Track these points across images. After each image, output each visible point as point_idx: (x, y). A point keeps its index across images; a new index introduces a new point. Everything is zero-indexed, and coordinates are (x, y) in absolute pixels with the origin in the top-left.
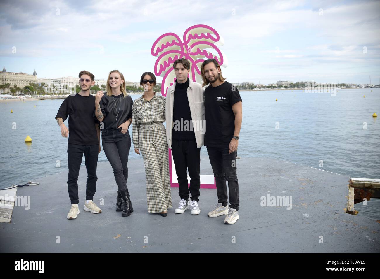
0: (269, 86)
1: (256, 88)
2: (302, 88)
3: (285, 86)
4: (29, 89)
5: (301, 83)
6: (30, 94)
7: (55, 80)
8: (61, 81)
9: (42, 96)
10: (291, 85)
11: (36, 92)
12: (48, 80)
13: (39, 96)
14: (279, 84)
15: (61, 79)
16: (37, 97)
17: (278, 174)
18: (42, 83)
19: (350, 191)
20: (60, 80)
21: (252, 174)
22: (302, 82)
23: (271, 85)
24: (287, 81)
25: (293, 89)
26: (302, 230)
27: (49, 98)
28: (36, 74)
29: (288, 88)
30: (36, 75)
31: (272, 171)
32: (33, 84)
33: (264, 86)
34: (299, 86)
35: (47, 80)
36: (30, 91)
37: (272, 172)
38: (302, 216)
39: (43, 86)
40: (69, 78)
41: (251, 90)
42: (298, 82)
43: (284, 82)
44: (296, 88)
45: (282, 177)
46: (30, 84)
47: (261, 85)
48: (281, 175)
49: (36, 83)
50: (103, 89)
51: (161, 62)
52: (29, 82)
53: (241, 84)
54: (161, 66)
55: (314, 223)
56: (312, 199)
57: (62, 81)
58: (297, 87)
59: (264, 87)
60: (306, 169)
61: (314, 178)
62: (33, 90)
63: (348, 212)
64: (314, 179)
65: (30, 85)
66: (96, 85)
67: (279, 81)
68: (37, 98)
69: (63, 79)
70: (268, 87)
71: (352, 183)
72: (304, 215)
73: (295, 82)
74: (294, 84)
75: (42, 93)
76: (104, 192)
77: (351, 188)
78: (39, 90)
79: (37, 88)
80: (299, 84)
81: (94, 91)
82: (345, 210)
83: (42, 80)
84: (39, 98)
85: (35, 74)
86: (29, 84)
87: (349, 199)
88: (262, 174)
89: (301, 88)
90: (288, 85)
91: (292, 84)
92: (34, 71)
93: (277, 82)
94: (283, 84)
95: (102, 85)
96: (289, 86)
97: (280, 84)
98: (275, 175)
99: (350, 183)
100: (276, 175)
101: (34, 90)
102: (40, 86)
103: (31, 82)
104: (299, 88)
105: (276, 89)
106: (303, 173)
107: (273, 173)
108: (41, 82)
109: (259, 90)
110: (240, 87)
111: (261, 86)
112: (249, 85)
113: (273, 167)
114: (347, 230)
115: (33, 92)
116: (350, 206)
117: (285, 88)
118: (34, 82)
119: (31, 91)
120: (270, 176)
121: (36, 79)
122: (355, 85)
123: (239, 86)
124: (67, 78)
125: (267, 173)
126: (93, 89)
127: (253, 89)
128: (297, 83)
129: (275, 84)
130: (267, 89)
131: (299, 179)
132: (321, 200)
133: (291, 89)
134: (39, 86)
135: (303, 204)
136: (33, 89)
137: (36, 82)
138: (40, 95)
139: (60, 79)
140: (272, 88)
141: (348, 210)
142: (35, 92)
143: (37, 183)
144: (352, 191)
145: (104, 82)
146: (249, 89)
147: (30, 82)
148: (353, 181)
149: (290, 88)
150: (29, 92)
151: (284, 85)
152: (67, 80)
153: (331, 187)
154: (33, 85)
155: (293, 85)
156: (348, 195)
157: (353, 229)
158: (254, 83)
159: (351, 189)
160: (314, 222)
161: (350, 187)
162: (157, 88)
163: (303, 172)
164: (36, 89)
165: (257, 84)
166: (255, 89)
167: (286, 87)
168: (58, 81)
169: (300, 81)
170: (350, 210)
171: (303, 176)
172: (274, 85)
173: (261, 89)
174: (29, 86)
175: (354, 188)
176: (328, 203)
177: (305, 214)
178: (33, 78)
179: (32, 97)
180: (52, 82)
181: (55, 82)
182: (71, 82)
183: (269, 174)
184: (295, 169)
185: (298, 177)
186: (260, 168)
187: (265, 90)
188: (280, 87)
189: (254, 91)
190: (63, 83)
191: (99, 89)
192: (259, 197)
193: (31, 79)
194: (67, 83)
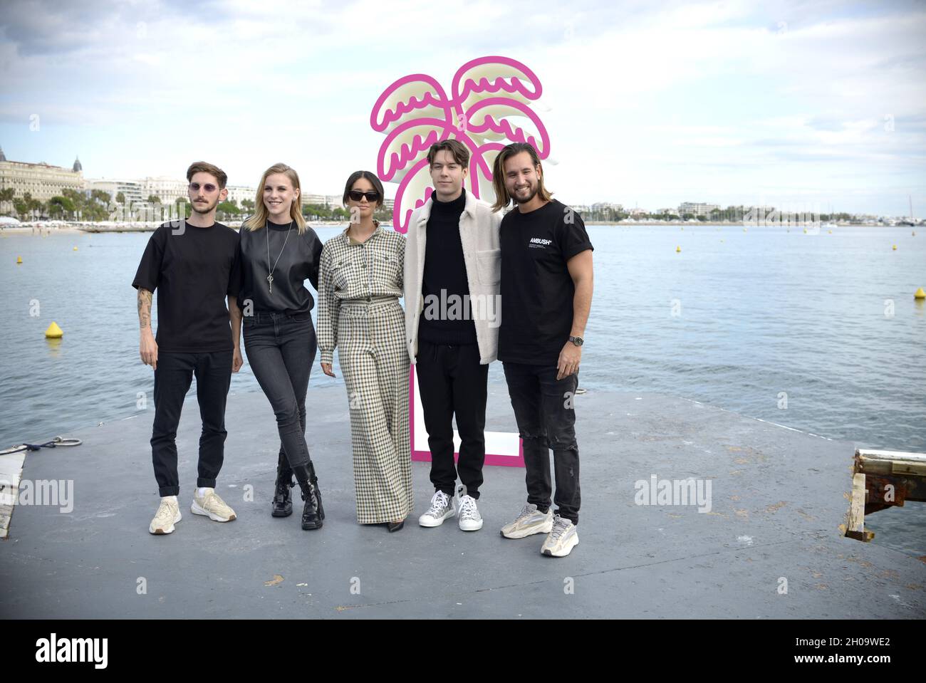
0: (659, 213)
1: (627, 218)
3: (699, 214)
4: (61, 206)
5: (740, 209)
6: (62, 218)
7: (127, 184)
8: (142, 188)
9: (95, 223)
10: (715, 213)
11: (78, 214)
12: (110, 183)
13: (85, 223)
14: (685, 211)
15: (143, 183)
16: (81, 225)
17: (677, 434)
18: (93, 191)
19: (855, 482)
20: (140, 185)
21: (612, 433)
22: (742, 207)
23: (665, 212)
24: (704, 204)
25: (719, 222)
26: (734, 575)
27: (110, 228)
28: (79, 168)
29: (708, 220)
30: (80, 171)
31: (664, 427)
32: (73, 194)
33: (647, 213)
34: (734, 216)
35: (106, 183)
36: (64, 211)
37: (665, 429)
38: (736, 541)
39: (97, 199)
40: (163, 181)
41: (616, 223)
42: (733, 207)
43: (698, 204)
44: (726, 221)
45: (687, 443)
46: (65, 192)
47: (640, 211)
48: (685, 437)
49: (79, 190)
50: (247, 209)
51: (394, 147)
52: (61, 187)
53: (590, 208)
54: (394, 156)
55: (765, 558)
56: (762, 500)
57: (145, 187)
58: (730, 219)
59: (646, 217)
60: (748, 425)
61: (767, 446)
62: (72, 208)
63: (850, 534)
64: (769, 448)
65: (65, 194)
66: (230, 200)
67: (686, 203)
68: (81, 228)
69: (147, 181)
70: (658, 217)
71: (861, 462)
72: (740, 538)
73: (724, 207)
74: (723, 211)
75: (94, 215)
76: (243, 468)
77: (857, 474)
78: (87, 208)
79: (81, 202)
80: (733, 211)
81: (224, 214)
82: (843, 528)
83: (94, 183)
84: (86, 228)
85: (77, 167)
86: (61, 193)
87: (854, 501)
88: (637, 434)
89: (738, 223)
90: (706, 213)
91: (716, 210)
92: (76, 161)
93: (680, 205)
94: (694, 211)
95: (245, 200)
96: (708, 216)
97: (687, 210)
98: (669, 438)
99: (856, 462)
100: (673, 437)
101: (75, 207)
102: (90, 197)
103: (68, 188)
104: (734, 221)
105: (677, 222)
106: (740, 433)
107: (665, 432)
108: (92, 187)
109: (635, 224)
110: (588, 215)
111: (641, 213)
112: (610, 210)
113: (666, 416)
114: (847, 578)
115: (71, 212)
116: (854, 519)
117: (699, 221)
118: (75, 188)
119: (66, 209)
120: (657, 440)
121: (81, 179)
123: (586, 213)
124: (158, 181)
126: (222, 209)
127: (620, 222)
128: (729, 208)
129: (674, 211)
130: (655, 221)
131: (731, 448)
132: (784, 502)
133: (714, 223)
134: (87, 199)
135: (738, 510)
136: (72, 206)
137: (78, 188)
138: (89, 220)
139: (139, 181)
140: (666, 220)
141: (850, 529)
142: (75, 213)
143: (77, 441)
144: (860, 481)
145: (249, 193)
146: (611, 220)
147: (64, 187)
148: (864, 458)
149: (711, 220)
150: (62, 211)
151: (697, 212)
152: (157, 185)
153: (809, 469)
154: (72, 196)
155: (720, 215)
156: (851, 492)
157: (860, 577)
158: (623, 207)
159: (857, 477)
160: (766, 556)
161: (855, 473)
163: (741, 430)
164: (78, 206)
165: (630, 208)
166: (625, 221)
167: (702, 218)
168: (136, 187)
169: (737, 205)
170: (855, 529)
171: (739, 441)
172: (671, 213)
173: (641, 221)
174: (63, 196)
175: (864, 475)
176: (801, 511)
177: (743, 535)
178: (71, 176)
179: (69, 225)
180: (119, 188)
181: (127, 190)
182: (167, 191)
183: (656, 435)
184: (721, 423)
185: (726, 443)
186: (633, 419)
187: (650, 224)
188: (687, 217)
189: (623, 225)
190: (148, 192)
191: (236, 211)
192: (629, 491)
193: (67, 179)
194: (157, 192)
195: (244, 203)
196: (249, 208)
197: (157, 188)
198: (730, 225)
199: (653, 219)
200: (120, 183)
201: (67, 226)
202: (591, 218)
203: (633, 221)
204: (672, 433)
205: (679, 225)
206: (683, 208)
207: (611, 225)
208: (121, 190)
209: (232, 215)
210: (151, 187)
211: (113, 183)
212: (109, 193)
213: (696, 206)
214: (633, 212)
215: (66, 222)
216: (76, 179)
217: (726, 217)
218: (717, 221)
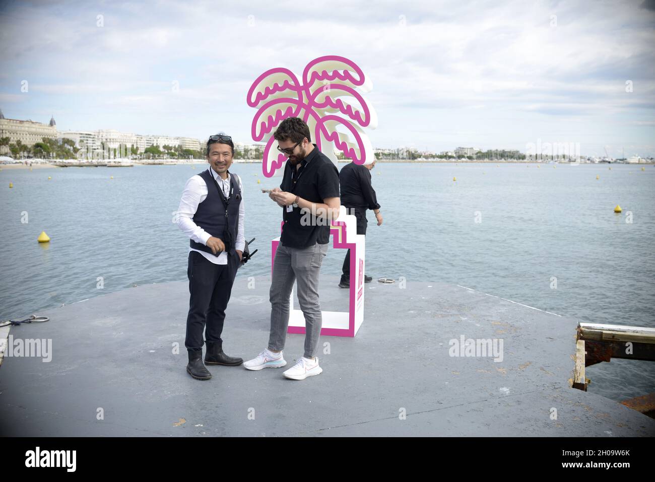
0: (442, 155)
1: (420, 157)
2: (496, 160)
3: (468, 155)
4: (41, 149)
5: (496, 152)
6: (43, 157)
7: (86, 134)
8: (96, 137)
9: (64, 161)
10: (479, 154)
11: (53, 154)
12: (75, 133)
13: (58, 160)
14: (459, 153)
15: (97, 134)
16: (55, 162)
17: (456, 313)
18: (63, 139)
19: (578, 346)
20: (95, 135)
21: (412, 312)
22: (497, 150)
23: (446, 153)
24: (472, 148)
25: (481, 161)
26: (498, 417)
27: (75, 164)
28: (54, 124)
29: (474, 159)
30: (54, 126)
31: (447, 307)
32: (50, 141)
33: (434, 154)
34: (492, 156)
35: (72, 133)
36: (43, 152)
37: (448, 309)
38: (498, 392)
39: (66, 144)
40: (110, 132)
41: (413, 161)
42: (491, 151)
43: (467, 148)
44: (486, 160)
45: (463, 319)
46: (44, 140)
48: (463, 315)
49: (53, 138)
50: (166, 152)
51: (263, 118)
52: (41, 136)
53: (396, 151)
54: (263, 124)
55: (519, 404)
56: (515, 361)
57: (98, 137)
58: (489, 158)
59: (433, 157)
60: (504, 305)
61: (517, 321)
62: (49, 151)
63: (576, 386)
64: (519, 323)
65: (44, 141)
66: (155, 145)
67: (460, 148)
68: (55, 164)
69: (99, 133)
70: (441, 157)
71: (582, 332)
72: (501, 389)
73: (484, 150)
74: (484, 153)
75: (63, 155)
76: (160, 338)
77: (579, 341)
78: (59, 150)
79: (55, 146)
80: (491, 153)
81: (151, 154)
82: (571, 382)
83: (64, 134)
84: (58, 164)
85: (52, 123)
86: (42, 140)
87: (578, 361)
88: (429, 312)
89: (494, 161)
90: (473, 154)
91: (480, 152)
92: (52, 119)
93: (455, 149)
94: (465, 153)
95: (165, 145)
96: (474, 156)
97: (460, 152)
98: (451, 315)
99: (578, 332)
100: (454, 315)
101: (51, 150)
102: (61, 143)
103: (46, 137)
104: (492, 160)
105: (453, 160)
106: (499, 311)
107: (448, 311)
108: (63, 137)
109: (426, 162)
110: (395, 156)
111: (430, 154)
112: (409, 152)
113: (448, 299)
114: (575, 419)
115: (48, 153)
116: (578, 374)
117: (468, 160)
118: (51, 137)
119: (45, 151)
120: (443, 317)
121: (55, 131)
122: (584, 158)
123: (393, 154)
124: (107, 132)
125: (437, 311)
126: (149, 151)
127: (416, 160)
128: (488, 151)
129: (452, 153)
130: (439, 160)
131: (493, 322)
132: (530, 363)
133: (478, 161)
134: (59, 144)
135: (499, 368)
136: (49, 149)
137: (53, 137)
138: (61, 159)
139: (94, 133)
140: (446, 159)
141: (576, 382)
142: (51, 153)
143: (46, 318)
144: (581, 345)
145: (168, 141)
146: (410, 159)
147: (44, 136)
148: (583, 329)
149: (476, 159)
150: (42, 153)
151: (467, 154)
152: (106, 135)
153: (547, 338)
154: (49, 143)
155: (482, 155)
156: (576, 354)
157: (584, 418)
158: (417, 150)
159: (579, 343)
160: (519, 402)
161: (577, 339)
162: (257, 153)
163: (500, 309)
164: (53, 149)
165: (422, 151)
166: (419, 159)
167: (470, 158)
168: (92, 137)
169: (493, 149)
170: (579, 382)
171: (499, 318)
172: (450, 154)
173: (430, 160)
174: (43, 143)
175: (584, 341)
176: (542, 369)
177: (503, 387)
178: (48, 129)
179: (47, 162)
180: (81, 137)
181: (86, 139)
182: (113, 139)
183: (442, 313)
184: (485, 304)
185: (490, 319)
186: (426, 301)
187: (436, 162)
188: (460, 157)
189: (417, 162)
190: (100, 140)
191: (159, 153)
192: (424, 355)
193: (46, 131)
194: (106, 139)
195: (165, 147)
196: (168, 151)
197: (106, 137)
198: (489, 162)
199: (437, 158)
200: (81, 134)
201: (46, 163)
202: (396, 157)
203: (424, 160)
204: (454, 312)
205: (455, 162)
206: (457, 151)
207: (410, 162)
208: (82, 139)
209: (157, 155)
210: (102, 136)
211: (77, 134)
212: (74, 140)
213: (466, 150)
214: (425, 154)
215: (45, 160)
216: (52, 131)
217: (486, 157)
218: (480, 159)
